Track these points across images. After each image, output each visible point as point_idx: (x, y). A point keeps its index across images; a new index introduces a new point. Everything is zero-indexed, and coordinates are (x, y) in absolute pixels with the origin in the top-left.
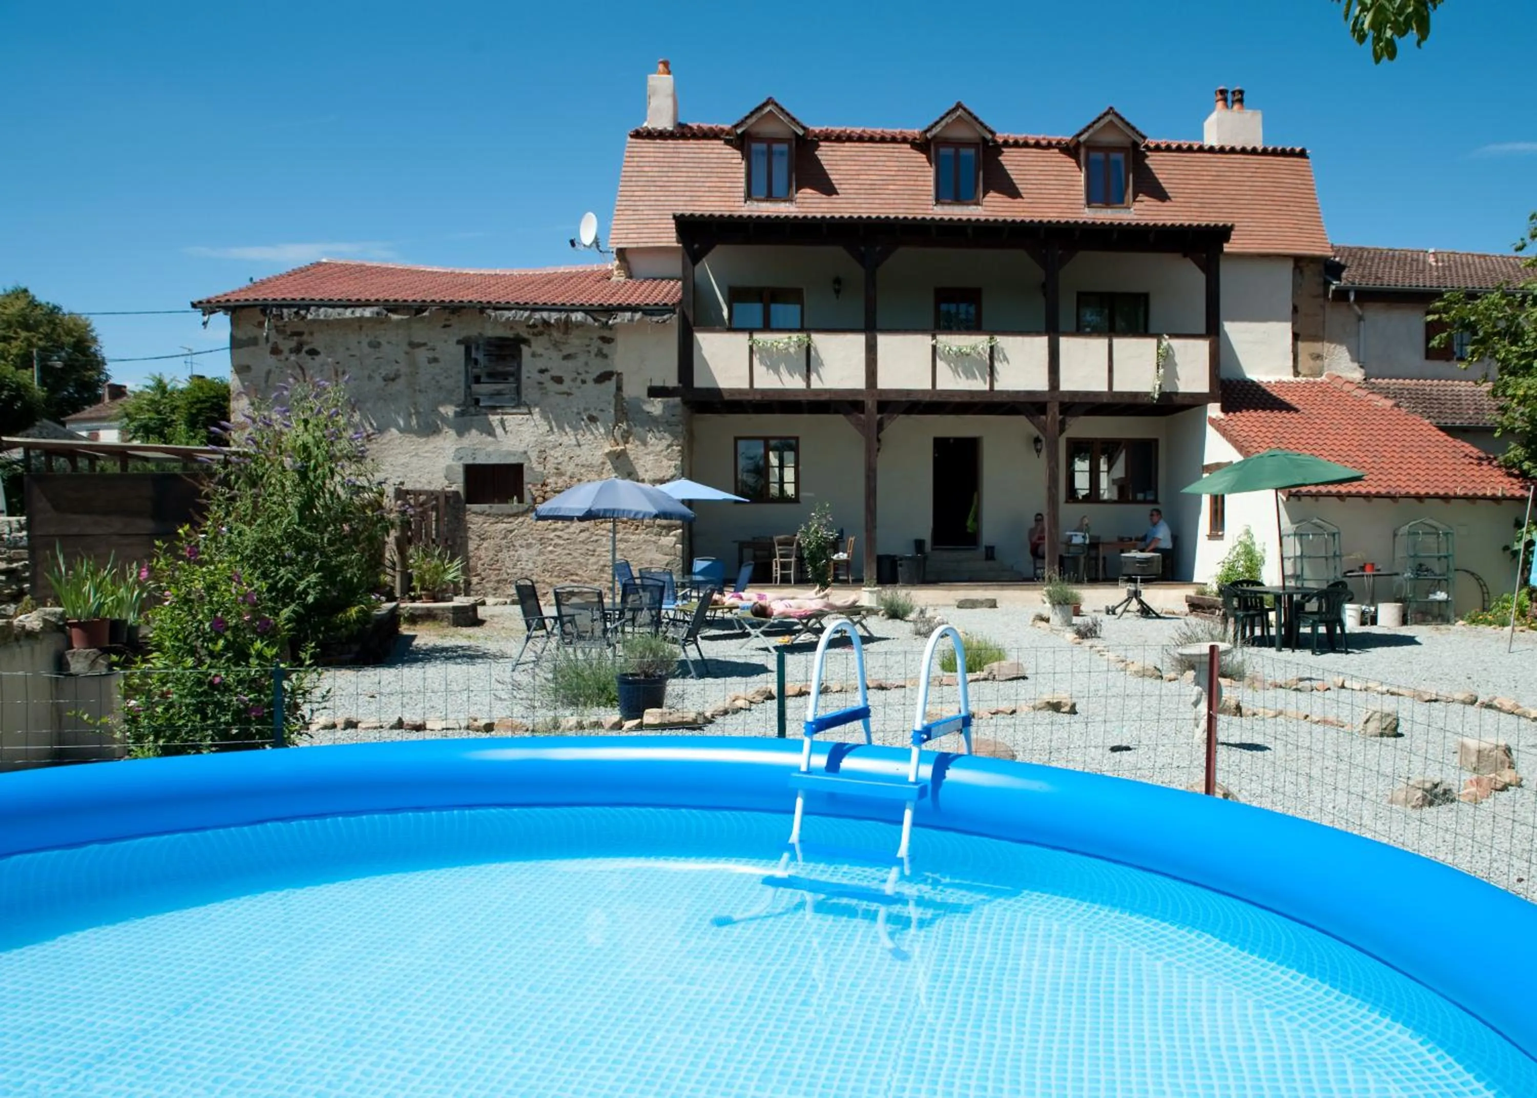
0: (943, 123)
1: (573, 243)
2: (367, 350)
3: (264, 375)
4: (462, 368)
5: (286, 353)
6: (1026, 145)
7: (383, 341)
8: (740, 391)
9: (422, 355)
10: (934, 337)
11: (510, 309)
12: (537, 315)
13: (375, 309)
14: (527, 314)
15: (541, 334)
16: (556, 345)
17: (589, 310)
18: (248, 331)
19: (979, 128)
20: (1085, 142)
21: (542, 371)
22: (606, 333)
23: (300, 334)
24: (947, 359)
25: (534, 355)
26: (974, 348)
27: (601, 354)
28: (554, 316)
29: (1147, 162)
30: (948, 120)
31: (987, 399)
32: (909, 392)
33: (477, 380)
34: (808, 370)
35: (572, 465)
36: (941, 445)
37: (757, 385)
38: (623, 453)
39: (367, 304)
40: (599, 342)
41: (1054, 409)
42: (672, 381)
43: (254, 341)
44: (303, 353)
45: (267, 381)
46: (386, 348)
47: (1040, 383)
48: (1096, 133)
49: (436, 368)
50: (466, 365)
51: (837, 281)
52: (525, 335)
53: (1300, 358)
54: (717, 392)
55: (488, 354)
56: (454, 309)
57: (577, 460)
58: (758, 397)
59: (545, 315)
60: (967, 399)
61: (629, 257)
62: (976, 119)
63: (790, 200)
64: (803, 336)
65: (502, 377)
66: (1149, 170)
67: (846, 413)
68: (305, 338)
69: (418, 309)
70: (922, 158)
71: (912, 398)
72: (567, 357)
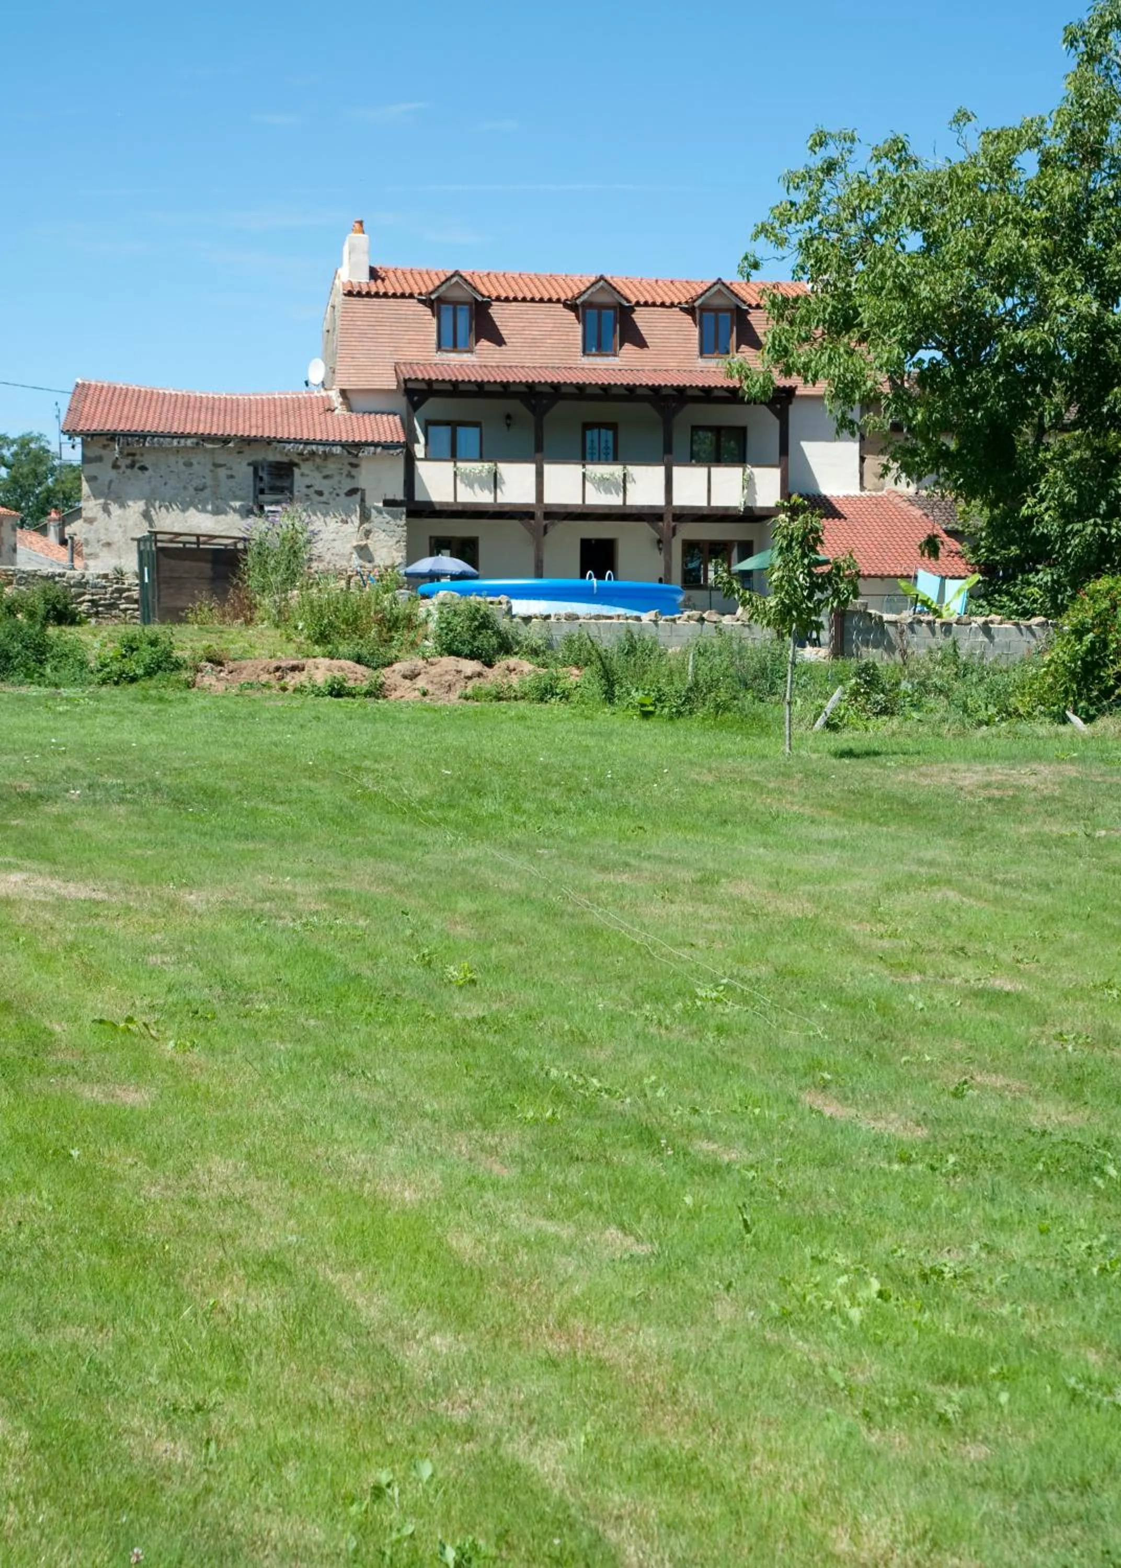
0: (589, 292)
1: (307, 383)
2: (183, 468)
3: (106, 483)
4: (251, 483)
5: (123, 468)
6: (654, 305)
7: (194, 462)
8: (447, 504)
9: (222, 472)
10: (584, 466)
11: (290, 443)
12: (309, 448)
13: (195, 440)
14: (301, 447)
15: (307, 460)
16: (318, 468)
17: (343, 445)
18: (96, 451)
19: (617, 296)
20: (700, 306)
21: (308, 487)
22: (354, 461)
23: (133, 455)
24: (593, 481)
25: (302, 475)
26: (612, 475)
27: (350, 476)
28: (321, 448)
29: (749, 318)
30: (593, 290)
31: (622, 511)
32: (566, 506)
33: (262, 492)
34: (495, 487)
35: (329, 553)
36: (586, 545)
37: (459, 500)
38: (366, 546)
39: (189, 436)
40: (349, 468)
41: (668, 518)
42: (400, 496)
43: (99, 459)
44: (136, 469)
45: (109, 488)
46: (196, 466)
47: (658, 500)
48: (708, 298)
49: (231, 483)
50: (255, 481)
51: (508, 417)
52: (296, 461)
53: (865, 477)
54: (430, 504)
55: (270, 474)
56: (248, 441)
57: (332, 551)
58: (460, 508)
59: (314, 447)
60: (606, 511)
61: (349, 395)
62: (615, 289)
63: (471, 351)
64: (491, 464)
65: (281, 490)
66: (750, 324)
67: (521, 519)
68: (137, 458)
69: (225, 440)
70: (572, 315)
71: (569, 510)
72: (326, 477)
